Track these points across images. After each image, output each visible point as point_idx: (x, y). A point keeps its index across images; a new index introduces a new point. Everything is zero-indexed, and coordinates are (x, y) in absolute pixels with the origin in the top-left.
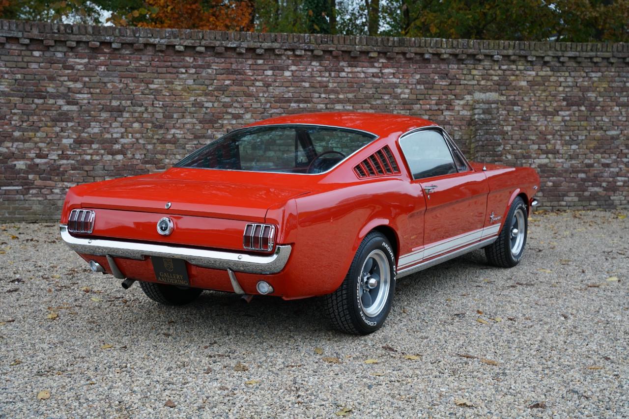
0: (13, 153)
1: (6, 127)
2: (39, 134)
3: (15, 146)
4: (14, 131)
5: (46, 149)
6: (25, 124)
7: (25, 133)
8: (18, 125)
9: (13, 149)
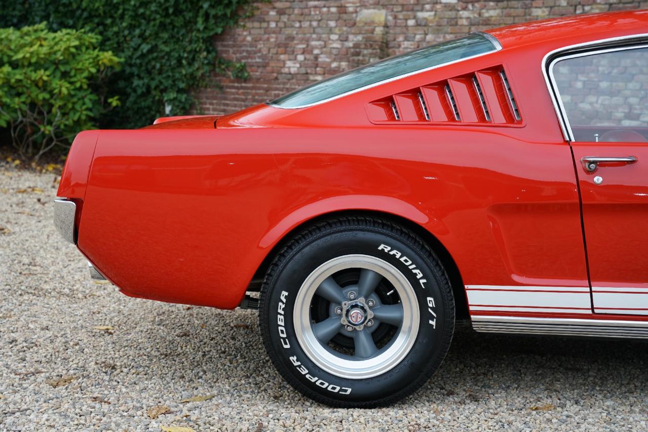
0: (597, 112)
1: (592, 75)
2: (631, 85)
3: (600, 101)
4: (600, 81)
5: (637, 107)
6: (615, 71)
7: (614, 84)
8: (606, 72)
9: (597, 106)
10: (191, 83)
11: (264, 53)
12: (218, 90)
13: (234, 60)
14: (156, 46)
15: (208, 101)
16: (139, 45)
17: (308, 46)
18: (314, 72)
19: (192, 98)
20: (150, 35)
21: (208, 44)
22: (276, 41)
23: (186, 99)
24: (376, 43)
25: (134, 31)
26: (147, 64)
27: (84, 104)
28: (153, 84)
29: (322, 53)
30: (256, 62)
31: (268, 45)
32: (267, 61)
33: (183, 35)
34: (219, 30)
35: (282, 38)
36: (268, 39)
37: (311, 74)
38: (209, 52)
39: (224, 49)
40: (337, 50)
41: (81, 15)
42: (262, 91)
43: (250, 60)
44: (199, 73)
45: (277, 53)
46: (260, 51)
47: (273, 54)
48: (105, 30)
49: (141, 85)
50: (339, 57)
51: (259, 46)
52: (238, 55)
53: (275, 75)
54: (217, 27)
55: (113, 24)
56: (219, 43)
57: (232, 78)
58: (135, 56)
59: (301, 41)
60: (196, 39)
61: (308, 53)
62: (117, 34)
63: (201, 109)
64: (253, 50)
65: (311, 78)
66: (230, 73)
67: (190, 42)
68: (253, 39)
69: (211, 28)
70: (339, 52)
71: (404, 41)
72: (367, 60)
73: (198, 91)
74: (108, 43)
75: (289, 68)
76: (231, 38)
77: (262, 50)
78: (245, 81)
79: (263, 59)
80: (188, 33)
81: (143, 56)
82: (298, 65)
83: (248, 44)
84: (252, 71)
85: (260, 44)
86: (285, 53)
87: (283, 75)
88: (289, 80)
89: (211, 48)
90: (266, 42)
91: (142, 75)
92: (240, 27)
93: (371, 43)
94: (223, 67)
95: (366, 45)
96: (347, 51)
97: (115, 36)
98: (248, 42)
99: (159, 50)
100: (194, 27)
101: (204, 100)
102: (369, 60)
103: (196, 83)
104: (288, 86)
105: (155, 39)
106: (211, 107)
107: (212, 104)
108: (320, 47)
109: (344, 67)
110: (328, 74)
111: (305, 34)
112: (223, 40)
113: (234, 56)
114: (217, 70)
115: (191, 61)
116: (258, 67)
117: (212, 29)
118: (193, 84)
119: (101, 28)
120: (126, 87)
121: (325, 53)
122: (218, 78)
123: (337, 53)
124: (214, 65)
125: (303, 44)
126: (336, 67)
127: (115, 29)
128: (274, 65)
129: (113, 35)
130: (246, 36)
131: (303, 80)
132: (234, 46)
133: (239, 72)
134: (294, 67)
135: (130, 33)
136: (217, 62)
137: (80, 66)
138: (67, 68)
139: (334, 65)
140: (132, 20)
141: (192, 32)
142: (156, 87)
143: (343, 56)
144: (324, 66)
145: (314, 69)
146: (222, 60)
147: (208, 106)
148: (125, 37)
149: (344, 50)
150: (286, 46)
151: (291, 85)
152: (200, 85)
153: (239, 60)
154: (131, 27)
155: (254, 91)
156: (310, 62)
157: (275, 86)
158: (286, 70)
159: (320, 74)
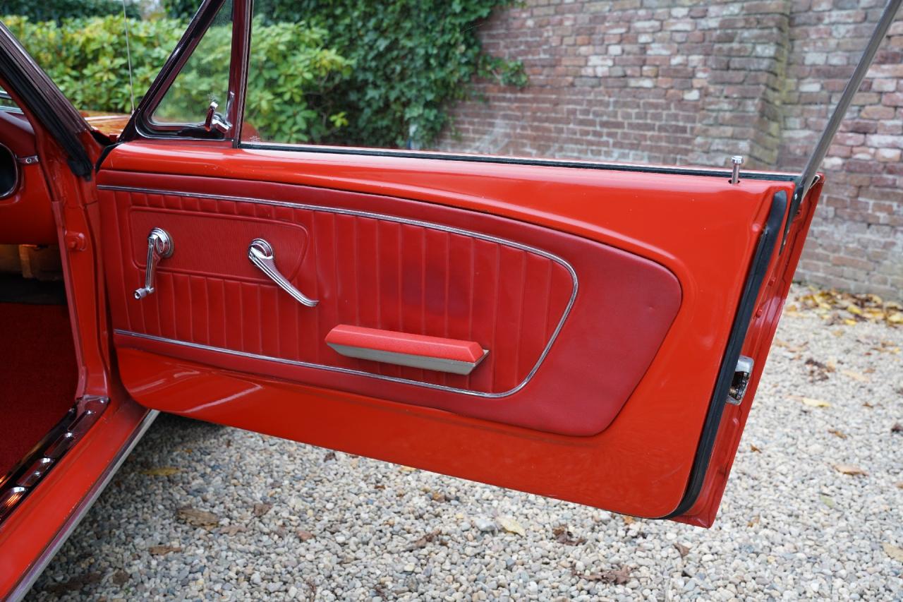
10: (443, 92)
11: (554, 44)
12: (481, 103)
13: (506, 57)
14: (397, 40)
15: (467, 120)
16: (376, 41)
17: (629, 29)
18: (638, 74)
19: (445, 115)
20: (389, 26)
21: (468, 35)
22: (573, 25)
23: (436, 117)
24: (770, 16)
25: (369, 21)
26: (385, 66)
27: (295, 124)
28: (393, 95)
29: (654, 41)
30: (540, 60)
31: (560, 32)
32: (557, 57)
33: (432, 23)
34: (484, 12)
35: (584, 18)
36: (561, 23)
37: (633, 77)
38: (469, 46)
39: (492, 41)
40: (685, 35)
41: (308, 6)
42: (547, 105)
43: (530, 57)
44: (455, 79)
45: (574, 45)
46: (547, 41)
47: (568, 45)
48: (336, 24)
49: (377, 97)
50: (686, 47)
51: (546, 34)
52: (512, 50)
53: (570, 79)
54: (483, 7)
55: (345, 13)
56: (484, 33)
57: (502, 84)
58: (369, 57)
59: (618, 22)
60: (450, 27)
61: (630, 43)
62: (349, 27)
63: (457, 130)
64: (536, 41)
65: (633, 83)
66: (499, 77)
67: (443, 32)
68: (535, 23)
69: (472, 8)
70: (688, 37)
71: (830, 10)
72: (750, 50)
73: (453, 105)
74: (337, 40)
75: (595, 67)
76: (501, 24)
77: (550, 40)
78: (522, 90)
79: (551, 55)
80: (439, 19)
81: (380, 56)
82: (610, 63)
83: (529, 31)
84: (534, 74)
85: (547, 31)
86: (589, 44)
87: (584, 79)
88: (593, 87)
89: (472, 41)
90: (556, 28)
91: (379, 83)
92: (516, 5)
93: (759, 16)
94: (489, 68)
95: (747, 21)
96: (704, 35)
97: (347, 31)
98: (529, 28)
99: (400, 46)
100: (449, 11)
101: (462, 118)
102: (754, 48)
103: (451, 92)
104: (591, 97)
105: (395, 31)
106: (471, 127)
107: (472, 123)
108: (651, 30)
109: (694, 64)
110: (663, 76)
111: (624, 10)
112: (491, 28)
113: (506, 51)
114: (481, 73)
115: (442, 61)
116: (544, 67)
117: (475, 12)
118: (447, 94)
119: (330, 21)
120: (359, 100)
121: (662, 41)
122: (481, 86)
123: (684, 40)
124: (476, 65)
125: (621, 27)
126: (680, 64)
127: (347, 21)
128: (568, 63)
129: (344, 30)
130: (525, 19)
131: (617, 87)
132: (507, 36)
133: (512, 75)
134: (602, 66)
135: (364, 25)
136: (480, 62)
137: (291, 71)
138: (274, 74)
139: (677, 60)
140: (366, 6)
141: (446, 17)
142: (397, 99)
143: (694, 45)
144: (658, 63)
145: (637, 69)
146: (488, 58)
147: (466, 126)
148: (358, 30)
149: (698, 33)
150: (591, 32)
151: (596, 96)
152: (456, 96)
153: (513, 57)
154: (366, 17)
155: (535, 105)
156: (631, 57)
157: (568, 97)
158: (589, 71)
159: (648, 77)
